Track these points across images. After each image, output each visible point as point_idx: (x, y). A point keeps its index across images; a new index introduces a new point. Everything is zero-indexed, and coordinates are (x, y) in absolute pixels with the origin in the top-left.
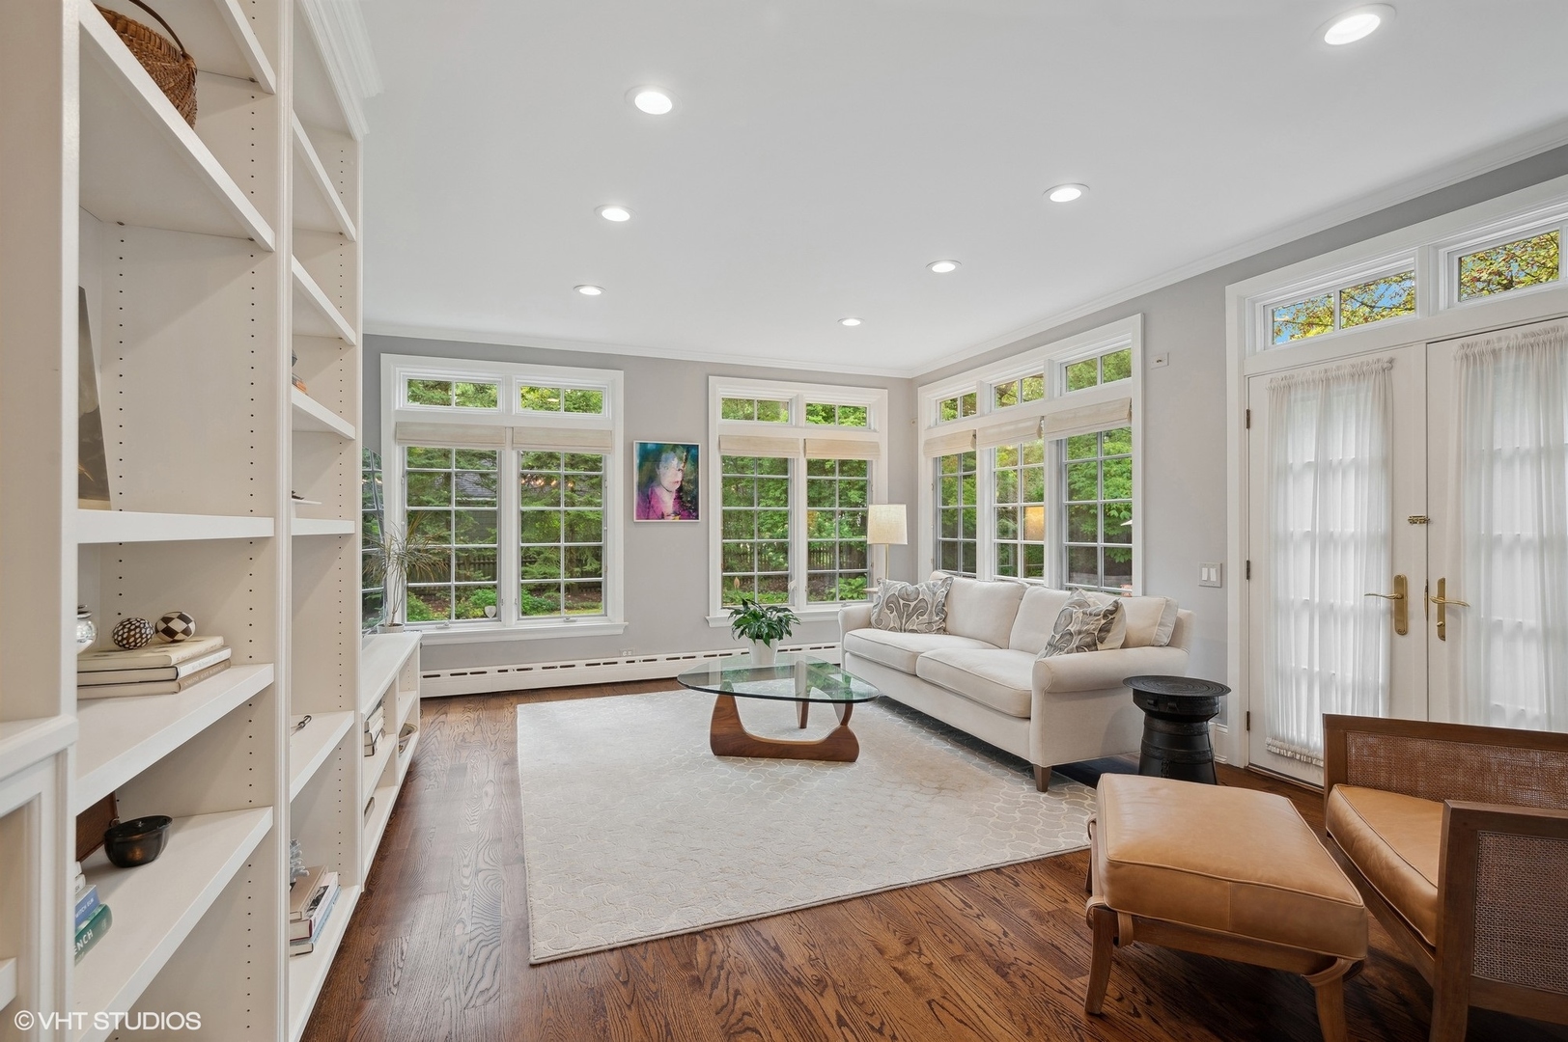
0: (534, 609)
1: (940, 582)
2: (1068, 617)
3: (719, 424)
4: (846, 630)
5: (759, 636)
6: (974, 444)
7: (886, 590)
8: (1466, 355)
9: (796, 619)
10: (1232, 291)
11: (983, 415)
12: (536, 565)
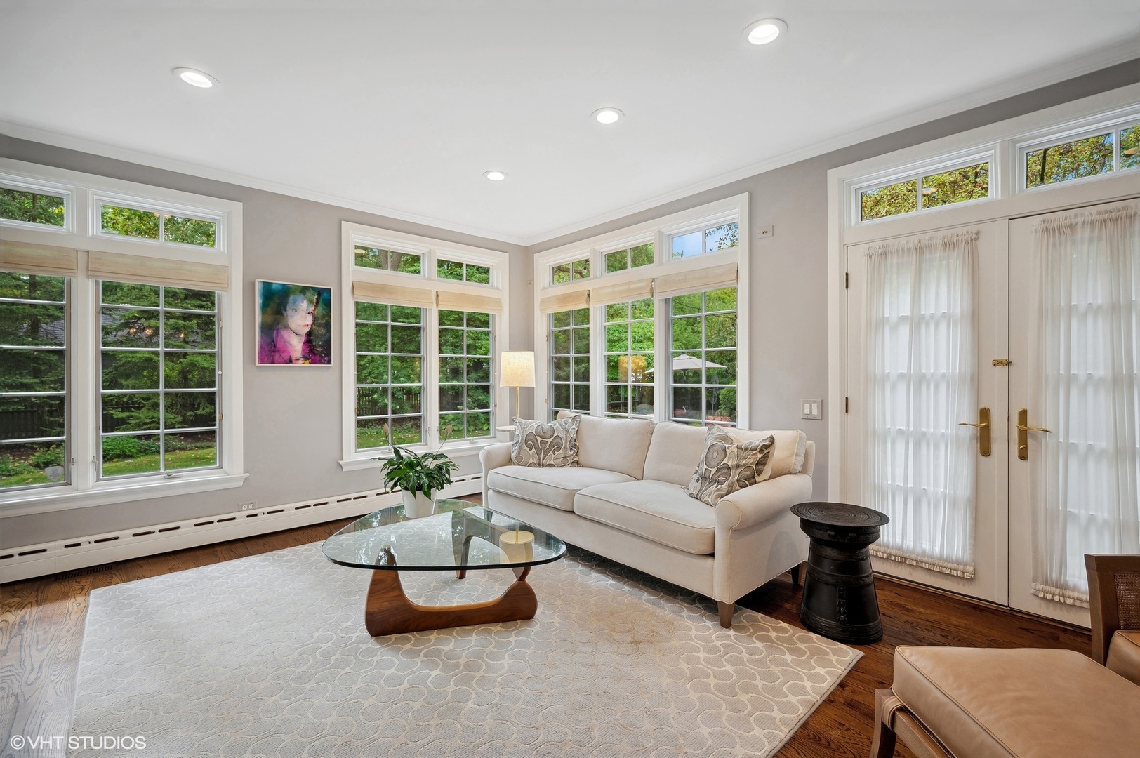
0: (141, 452)
1: (570, 420)
2: (721, 452)
3: (352, 272)
4: (488, 469)
5: (420, 488)
6: (588, 301)
7: (524, 429)
8: (1047, 229)
9: (454, 465)
10: (833, 175)
11: (595, 278)
12: (143, 410)
